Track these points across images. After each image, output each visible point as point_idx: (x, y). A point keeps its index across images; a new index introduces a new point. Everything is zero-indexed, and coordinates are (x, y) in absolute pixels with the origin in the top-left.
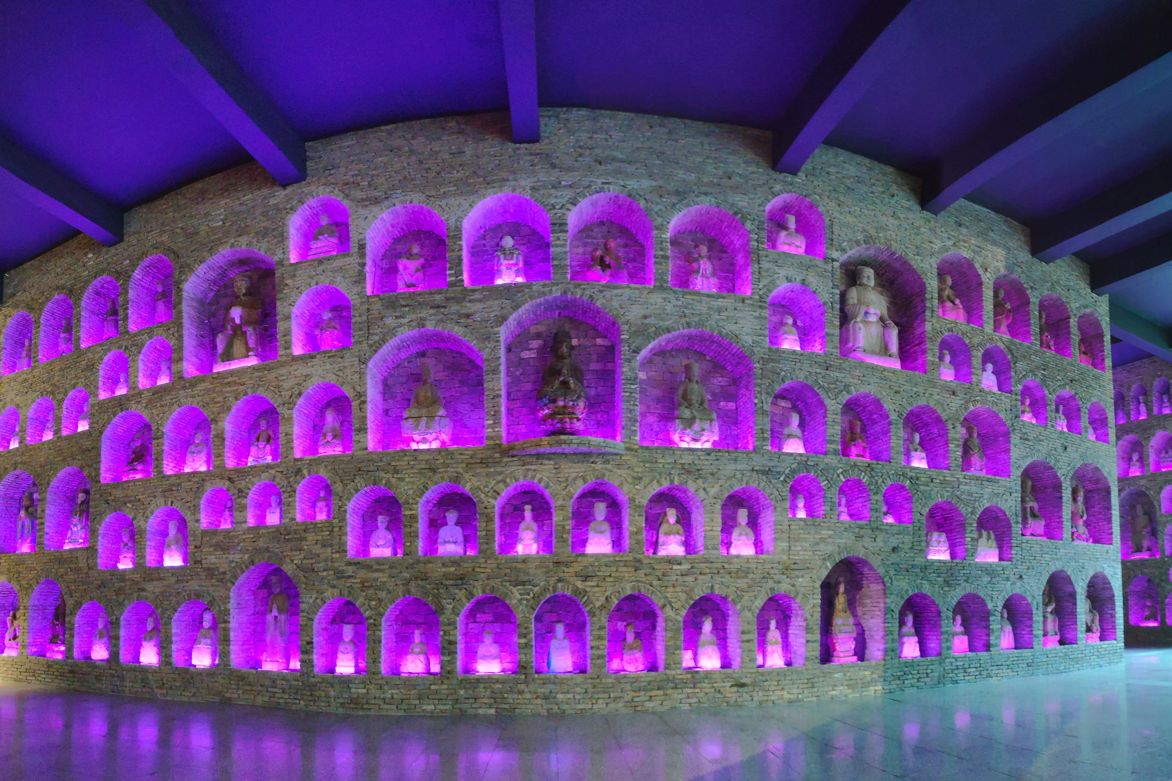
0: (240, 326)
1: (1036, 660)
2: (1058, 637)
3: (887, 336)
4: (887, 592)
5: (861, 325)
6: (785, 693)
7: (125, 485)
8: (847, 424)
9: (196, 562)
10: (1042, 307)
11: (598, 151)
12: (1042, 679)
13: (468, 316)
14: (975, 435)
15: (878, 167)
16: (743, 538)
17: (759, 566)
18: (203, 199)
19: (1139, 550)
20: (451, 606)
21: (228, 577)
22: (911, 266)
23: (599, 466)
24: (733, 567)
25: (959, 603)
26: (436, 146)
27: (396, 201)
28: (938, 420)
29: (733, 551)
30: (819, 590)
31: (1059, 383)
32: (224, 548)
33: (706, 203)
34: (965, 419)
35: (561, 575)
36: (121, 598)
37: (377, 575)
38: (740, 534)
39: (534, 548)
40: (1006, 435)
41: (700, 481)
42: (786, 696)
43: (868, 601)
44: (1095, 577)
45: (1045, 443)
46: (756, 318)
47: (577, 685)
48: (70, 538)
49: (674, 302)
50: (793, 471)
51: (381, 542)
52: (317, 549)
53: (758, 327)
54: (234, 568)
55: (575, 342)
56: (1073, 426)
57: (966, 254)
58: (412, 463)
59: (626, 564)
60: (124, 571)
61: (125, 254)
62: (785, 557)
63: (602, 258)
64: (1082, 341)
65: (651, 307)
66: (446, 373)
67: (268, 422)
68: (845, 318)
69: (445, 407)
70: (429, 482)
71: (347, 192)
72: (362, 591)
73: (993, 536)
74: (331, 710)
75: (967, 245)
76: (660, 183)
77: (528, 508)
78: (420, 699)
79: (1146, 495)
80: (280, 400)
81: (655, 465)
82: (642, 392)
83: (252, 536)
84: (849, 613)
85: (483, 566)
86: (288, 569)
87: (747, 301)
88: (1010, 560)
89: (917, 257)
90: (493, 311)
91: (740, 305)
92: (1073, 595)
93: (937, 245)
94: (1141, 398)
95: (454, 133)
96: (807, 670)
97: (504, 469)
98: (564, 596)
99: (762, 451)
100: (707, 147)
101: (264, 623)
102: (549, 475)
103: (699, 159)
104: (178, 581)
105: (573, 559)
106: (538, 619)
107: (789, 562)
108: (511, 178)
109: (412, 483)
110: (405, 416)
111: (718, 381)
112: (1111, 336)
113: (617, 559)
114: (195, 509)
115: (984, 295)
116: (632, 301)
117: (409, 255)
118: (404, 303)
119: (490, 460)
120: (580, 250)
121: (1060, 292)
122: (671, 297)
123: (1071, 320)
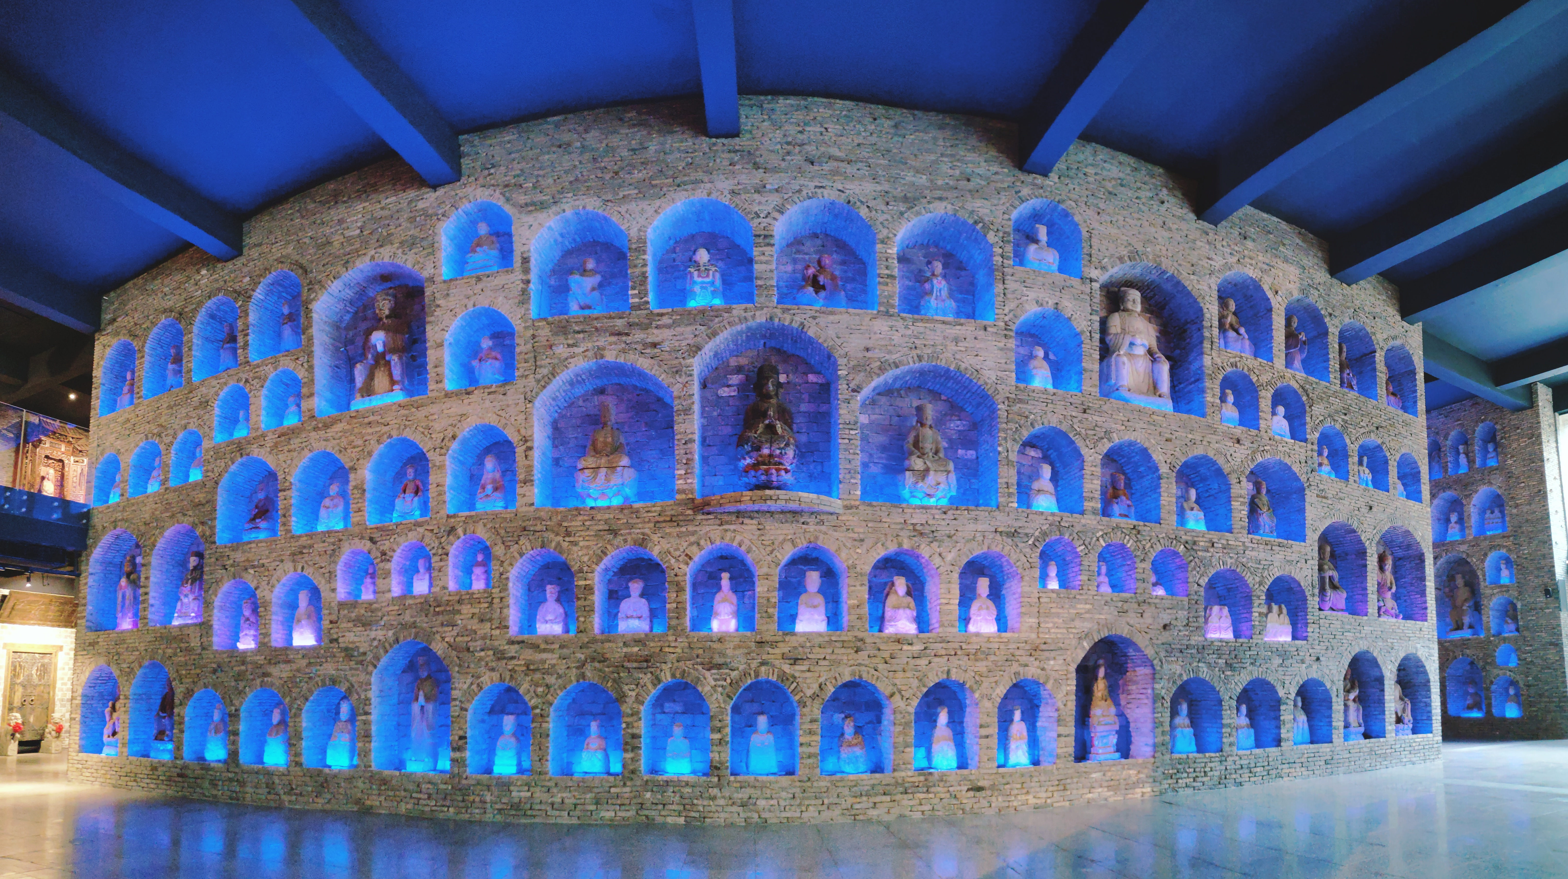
0: (383, 354)
1: (1336, 757)
2: (1362, 729)
3: (1156, 371)
4: (1157, 676)
5: (1125, 359)
6: (1030, 797)
7: (246, 547)
8: (1108, 477)
9: (332, 641)
10: (1343, 338)
11: (810, 149)
12: (1342, 778)
13: (654, 345)
14: (1264, 491)
15: (1145, 168)
16: (983, 612)
17: (1002, 647)
18: (336, 203)
19: (1459, 627)
20: (634, 694)
21: (369, 657)
22: (1185, 287)
23: (811, 528)
24: (972, 648)
25: (1245, 691)
26: (614, 140)
27: (566, 207)
28: (1219, 472)
29: (972, 628)
30: (1074, 674)
31: (1362, 430)
32: (365, 624)
33: (940, 209)
34: (1252, 472)
35: (765, 657)
36: (241, 685)
37: (544, 656)
38: (980, 608)
39: (732, 625)
40: (1301, 491)
41: (935, 544)
42: (1032, 801)
43: (1134, 687)
44: (1406, 659)
45: (1346, 502)
46: (1001, 349)
47: (783, 789)
48: (180, 611)
49: (902, 331)
50: (1044, 534)
51: (550, 617)
52: (474, 625)
53: (1003, 361)
54: (376, 647)
55: (782, 378)
56: (1379, 482)
57: (1252, 273)
58: (587, 523)
59: (844, 644)
60: (245, 652)
61: (245, 270)
62: (1034, 636)
63: (815, 277)
64: (1390, 380)
65: (874, 337)
66: (629, 415)
67: (416, 471)
68: (1106, 351)
69: (629, 455)
70: (609, 547)
71: (507, 195)
72: (526, 675)
73: (1285, 610)
74: (489, 817)
75: (1254, 262)
76: (886, 187)
77: (725, 576)
78: (597, 803)
79: (1468, 563)
80: (430, 445)
81: (880, 525)
82: (864, 439)
83: (397, 608)
84: (1109, 701)
85: (673, 644)
86: (438, 648)
87: (989, 329)
88: (1305, 638)
89: (1192, 277)
90: (686, 339)
91: (982, 332)
92: (1380, 680)
93: (1218, 262)
94: (1461, 448)
95: (634, 126)
96: (1058, 769)
97: (697, 529)
98: (768, 682)
99: (1007, 509)
100: (941, 142)
101: (409, 713)
102: (751, 537)
103: (933, 157)
104: (309, 664)
105: (778, 638)
106: (736, 709)
107: (1038, 641)
108: (706, 179)
109: (588, 547)
110: (580, 466)
111: (955, 425)
112: (1425, 374)
113: (833, 638)
114: (331, 575)
115: (1274, 323)
116: (851, 330)
117: (584, 272)
118: (577, 328)
119: (681, 518)
120: (790, 268)
121: (1365, 321)
122: (899, 324)
123: (1377, 355)
